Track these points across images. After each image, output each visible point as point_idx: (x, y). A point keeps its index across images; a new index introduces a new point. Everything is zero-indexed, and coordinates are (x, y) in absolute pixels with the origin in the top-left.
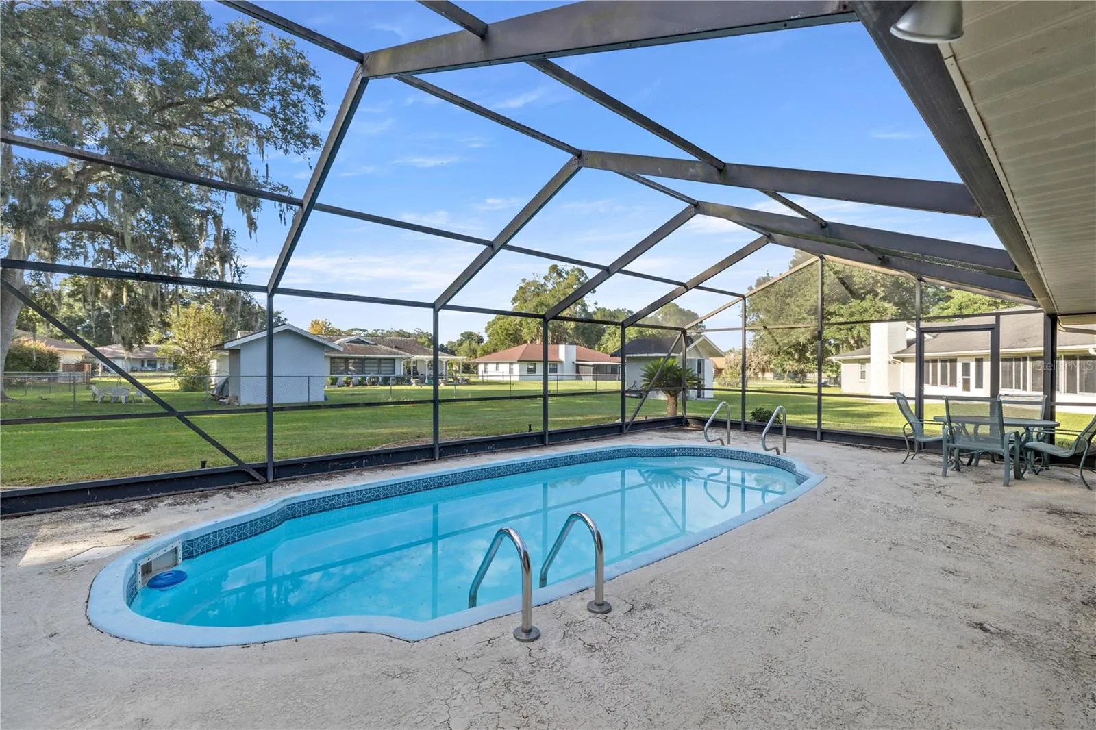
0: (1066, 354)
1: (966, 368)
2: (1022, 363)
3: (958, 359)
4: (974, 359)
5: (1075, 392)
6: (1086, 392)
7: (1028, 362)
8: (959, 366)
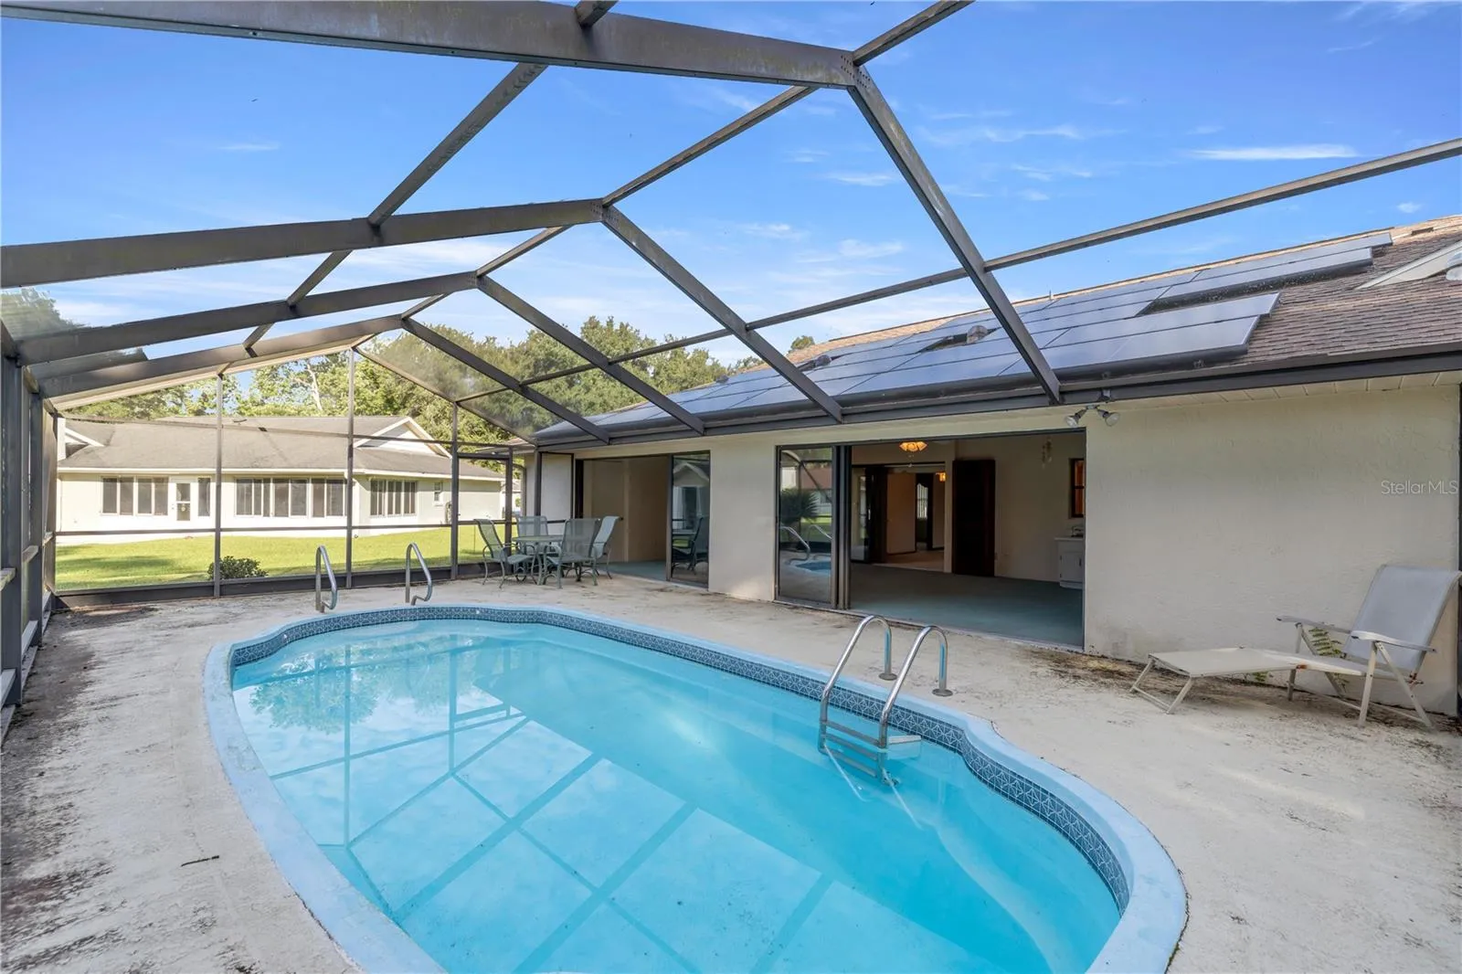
0: (314, 477)
1: (184, 491)
2: (263, 485)
3: (170, 479)
4: (197, 478)
5: (323, 516)
6: (333, 515)
7: (272, 484)
8: (172, 489)
